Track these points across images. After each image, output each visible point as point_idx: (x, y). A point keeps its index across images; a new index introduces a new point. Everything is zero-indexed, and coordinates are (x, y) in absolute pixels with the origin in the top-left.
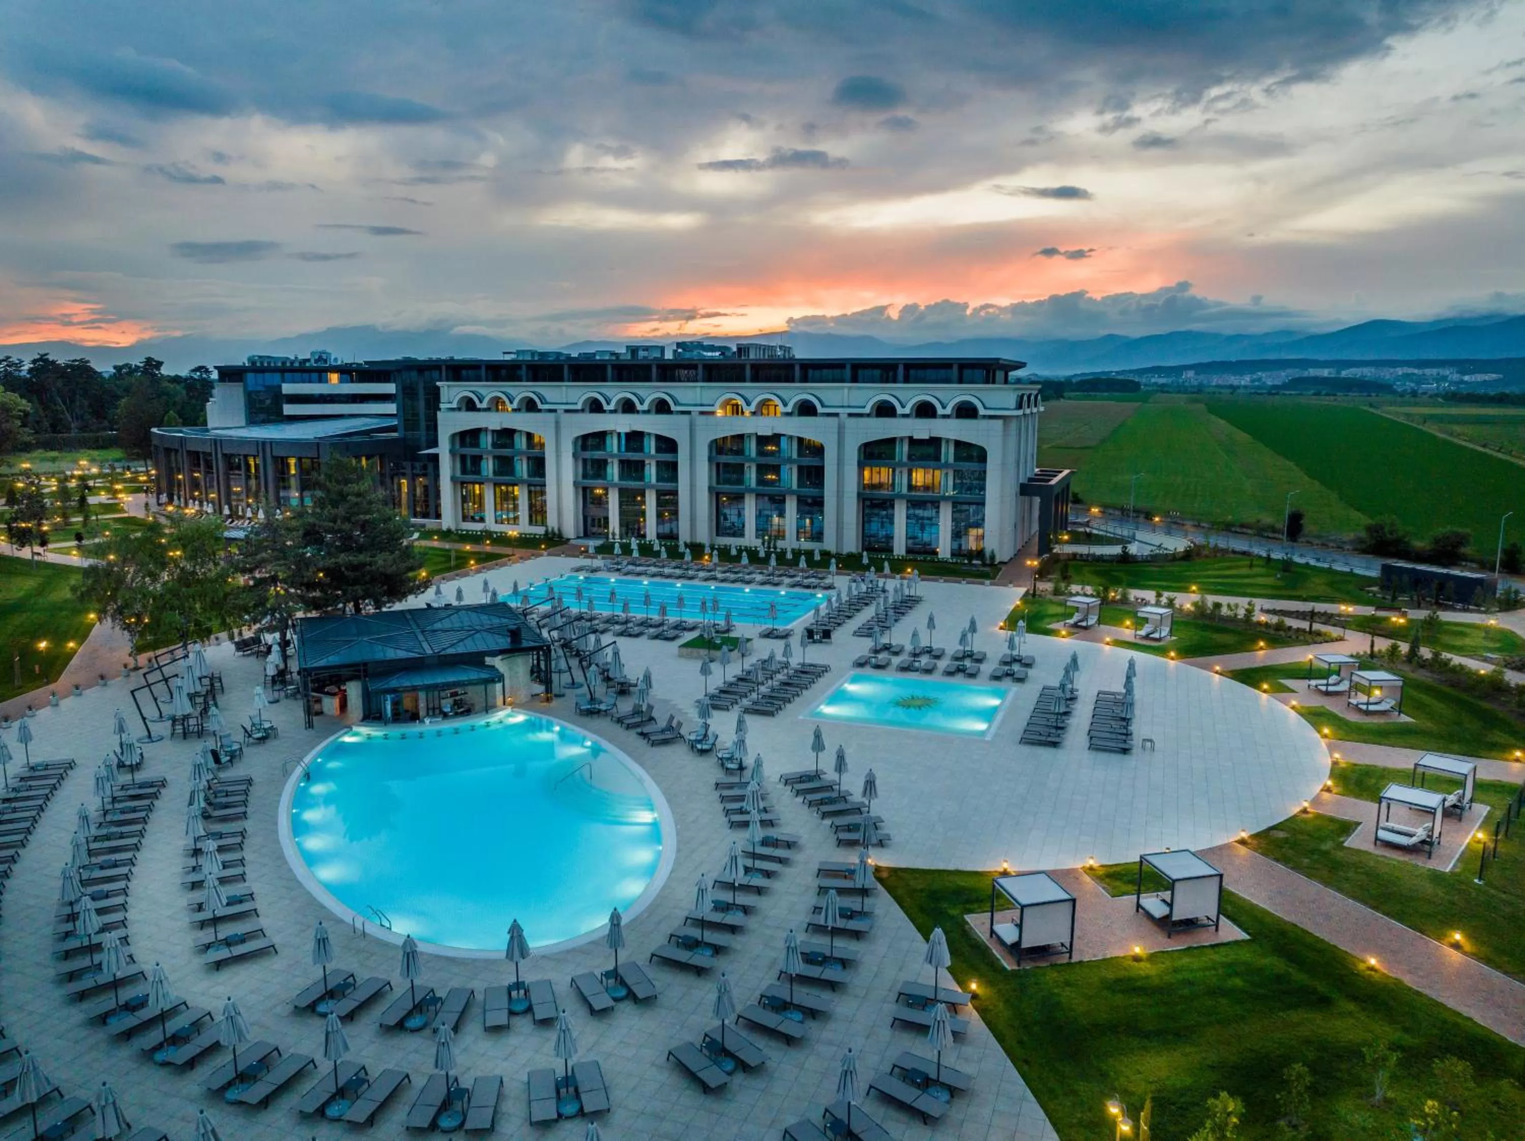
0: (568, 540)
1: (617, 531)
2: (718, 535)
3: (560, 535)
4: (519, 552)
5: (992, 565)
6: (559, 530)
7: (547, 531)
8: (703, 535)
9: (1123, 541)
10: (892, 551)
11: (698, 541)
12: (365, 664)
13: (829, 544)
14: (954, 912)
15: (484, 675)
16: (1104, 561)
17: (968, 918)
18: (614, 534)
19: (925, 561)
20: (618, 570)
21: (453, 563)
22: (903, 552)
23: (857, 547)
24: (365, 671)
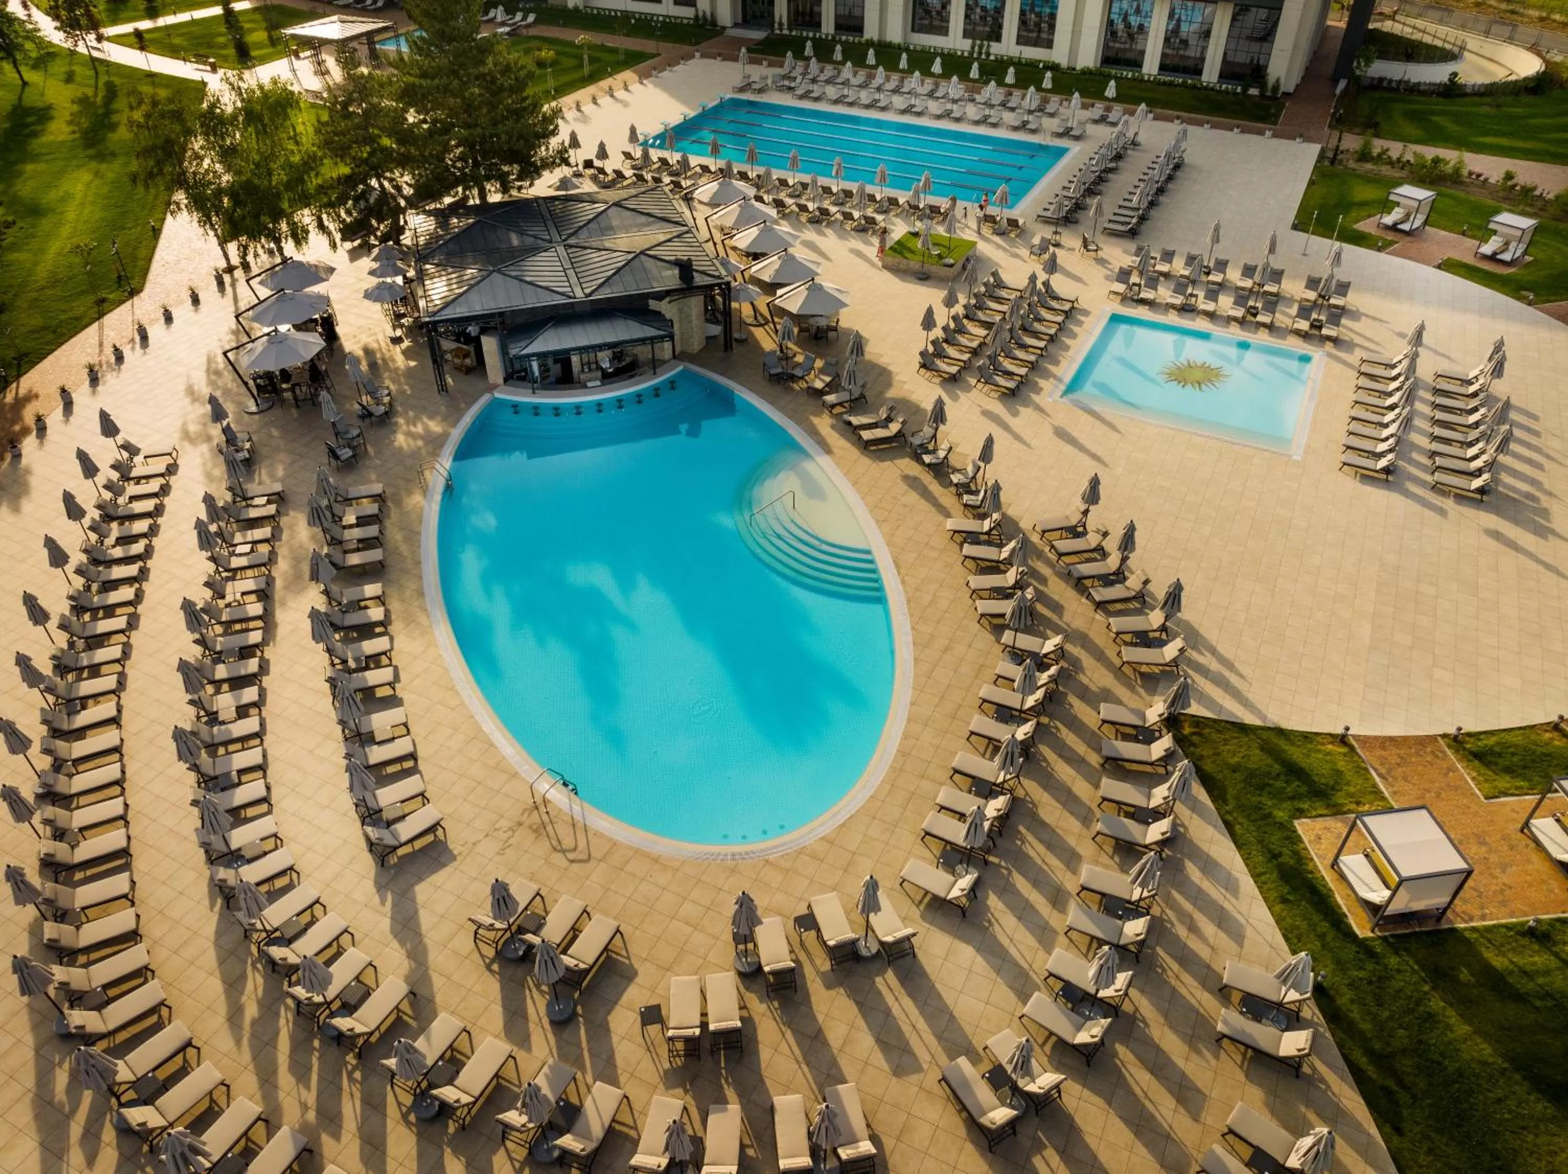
0: (724, 28)
1: (785, 20)
2: (913, 30)
3: (714, 23)
4: (665, 47)
5: (1274, 98)
6: (712, 14)
7: (697, 17)
8: (895, 33)
9: (1446, 56)
10: (1140, 66)
11: (888, 39)
12: (501, 314)
13: (1059, 54)
14: (1280, 815)
15: (650, 332)
16: (1422, 93)
17: (1302, 826)
18: (781, 24)
19: (1184, 84)
20: (790, 89)
21: (586, 70)
22: (1155, 71)
23: (1095, 62)
24: (503, 323)
